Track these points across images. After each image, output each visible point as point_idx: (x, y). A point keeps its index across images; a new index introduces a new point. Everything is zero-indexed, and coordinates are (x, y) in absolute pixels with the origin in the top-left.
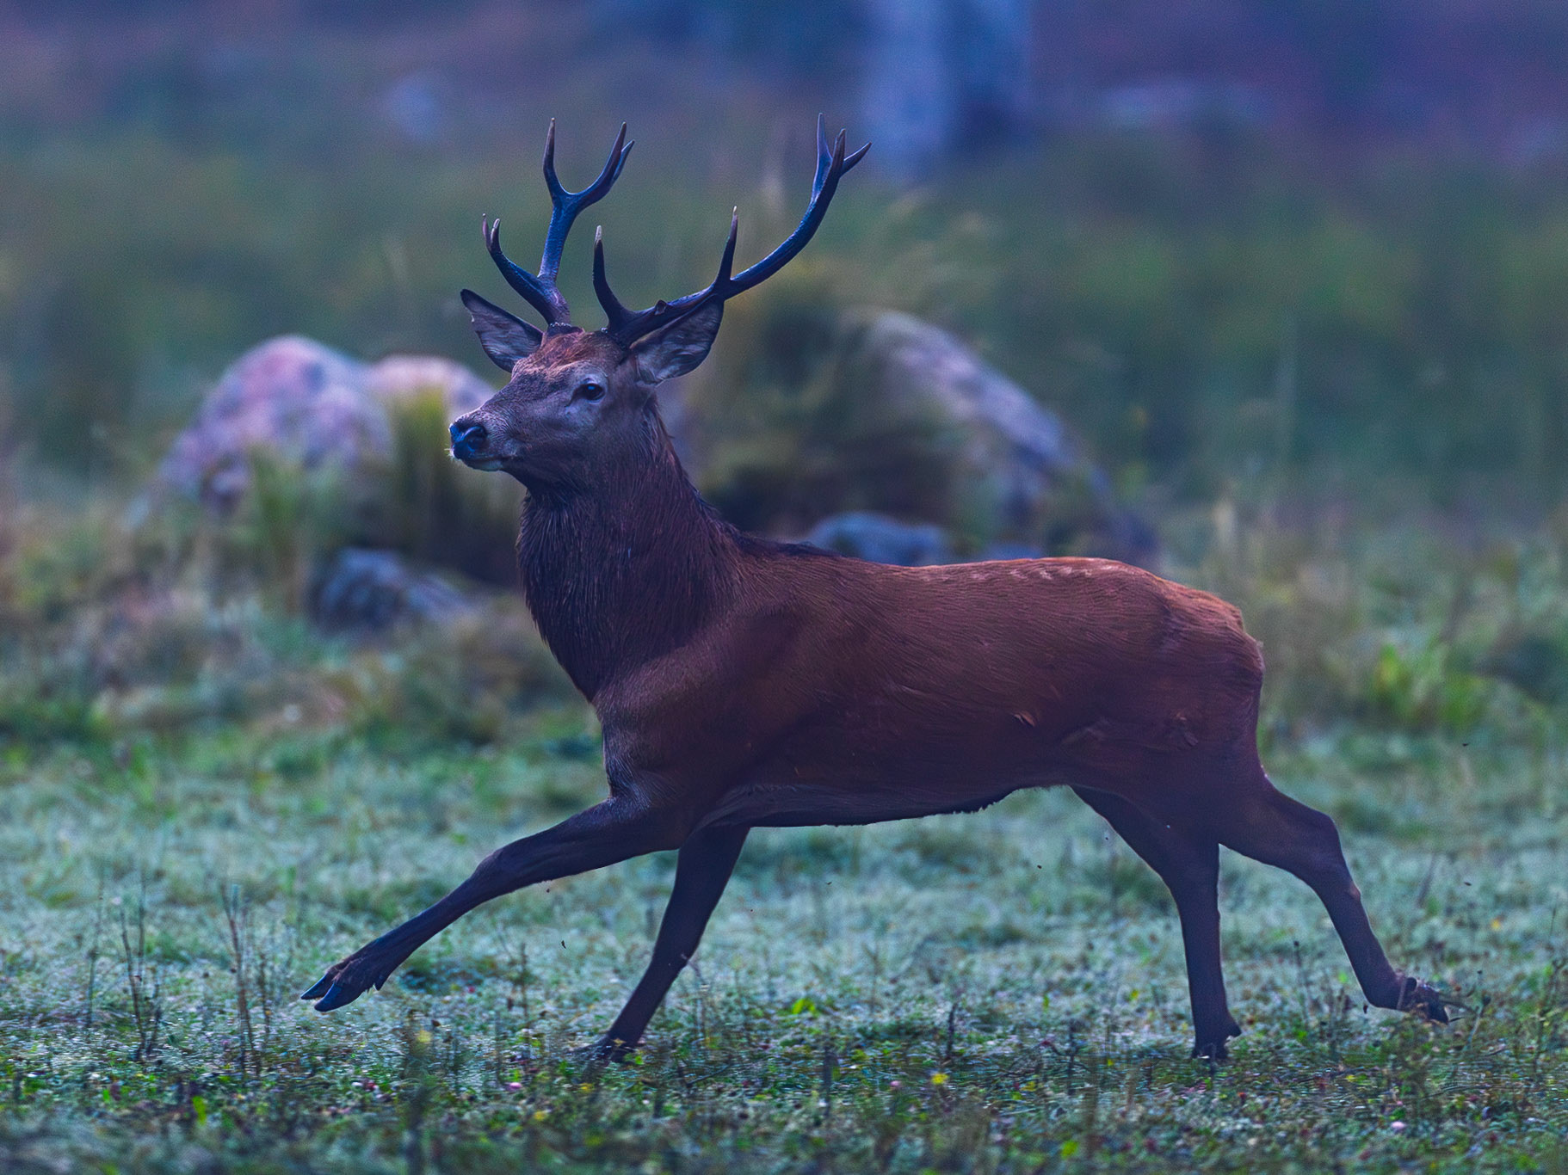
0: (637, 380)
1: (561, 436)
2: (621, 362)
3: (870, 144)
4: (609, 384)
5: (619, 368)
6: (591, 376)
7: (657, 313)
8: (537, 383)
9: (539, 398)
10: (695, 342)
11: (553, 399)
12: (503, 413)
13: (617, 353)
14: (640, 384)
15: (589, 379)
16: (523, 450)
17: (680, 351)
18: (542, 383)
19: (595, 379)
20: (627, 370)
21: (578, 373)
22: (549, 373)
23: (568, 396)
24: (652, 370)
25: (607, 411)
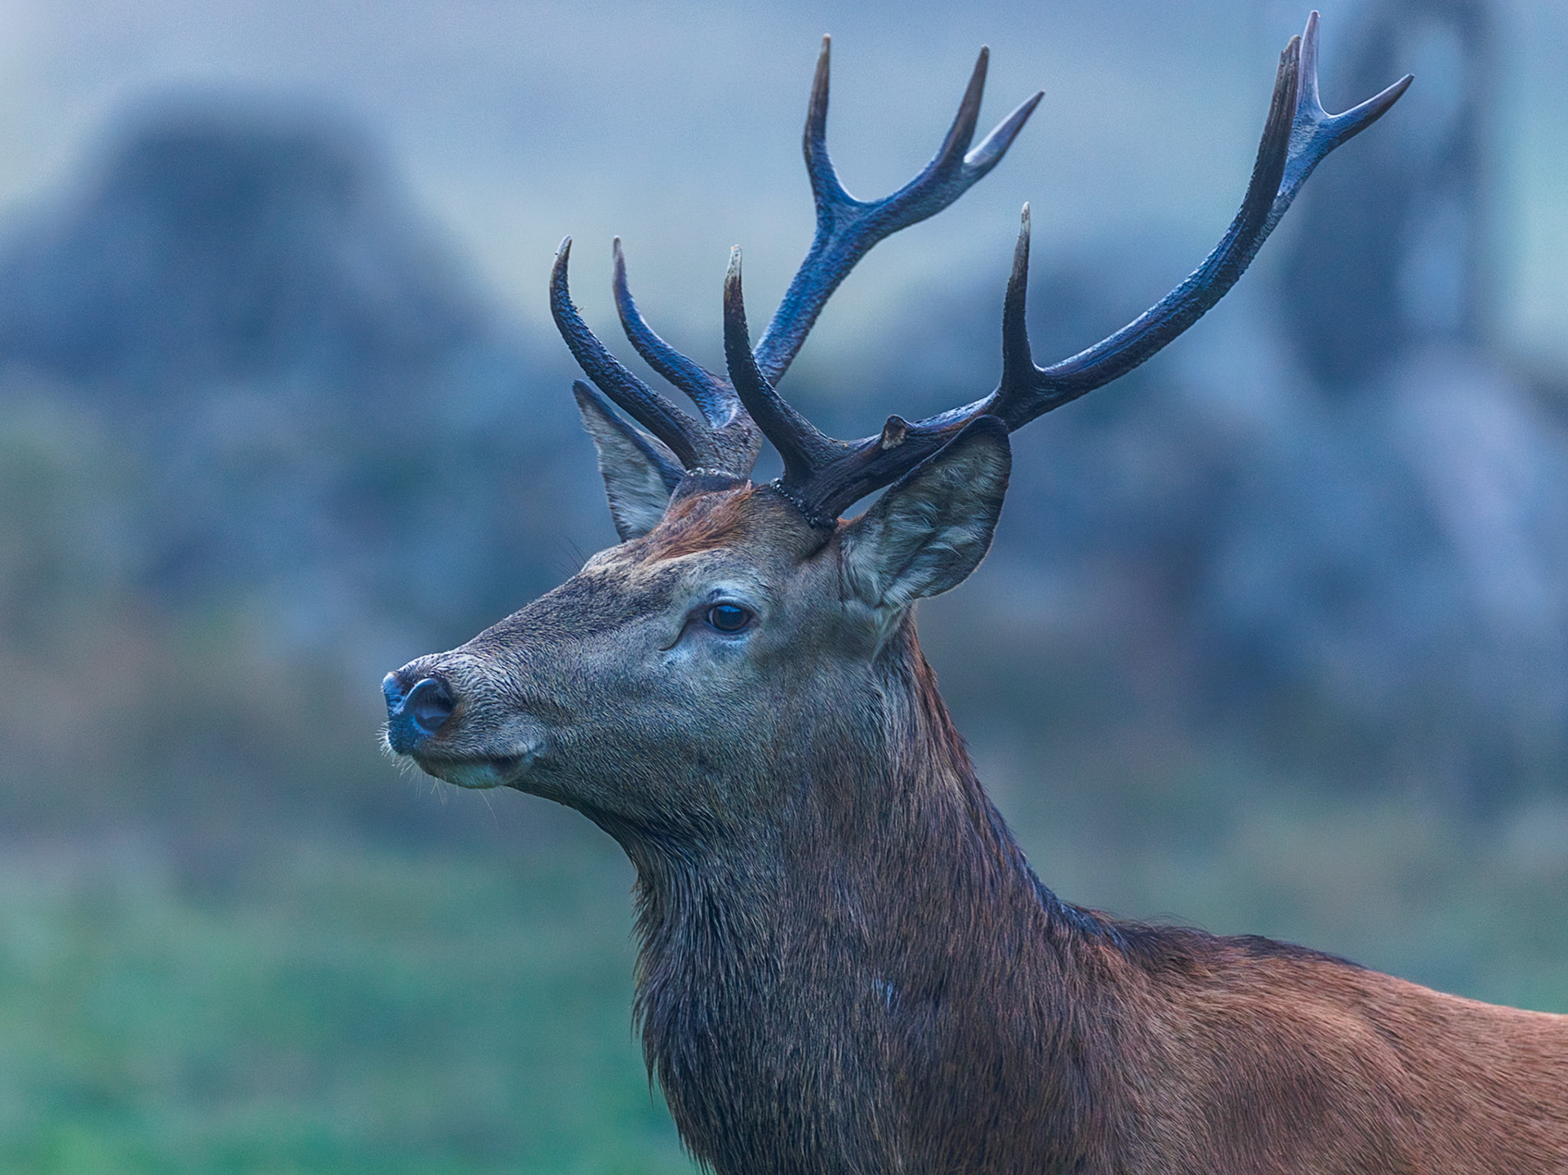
0: (843, 597)
1: (645, 713)
2: (812, 554)
3: (1410, 79)
4: (777, 604)
5: (805, 569)
6: (725, 585)
7: (886, 445)
8: (603, 595)
9: (597, 629)
10: (960, 521)
11: (633, 632)
12: (506, 661)
13: (801, 533)
14: (853, 605)
15: (719, 592)
16: (554, 742)
17: (930, 538)
18: (614, 596)
19: (735, 589)
20: (823, 572)
21: (691, 579)
22: (633, 574)
23: (669, 623)
24: (874, 578)
25: (767, 662)
